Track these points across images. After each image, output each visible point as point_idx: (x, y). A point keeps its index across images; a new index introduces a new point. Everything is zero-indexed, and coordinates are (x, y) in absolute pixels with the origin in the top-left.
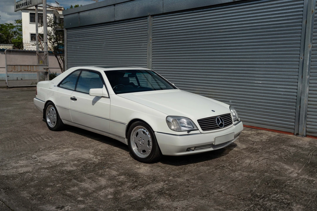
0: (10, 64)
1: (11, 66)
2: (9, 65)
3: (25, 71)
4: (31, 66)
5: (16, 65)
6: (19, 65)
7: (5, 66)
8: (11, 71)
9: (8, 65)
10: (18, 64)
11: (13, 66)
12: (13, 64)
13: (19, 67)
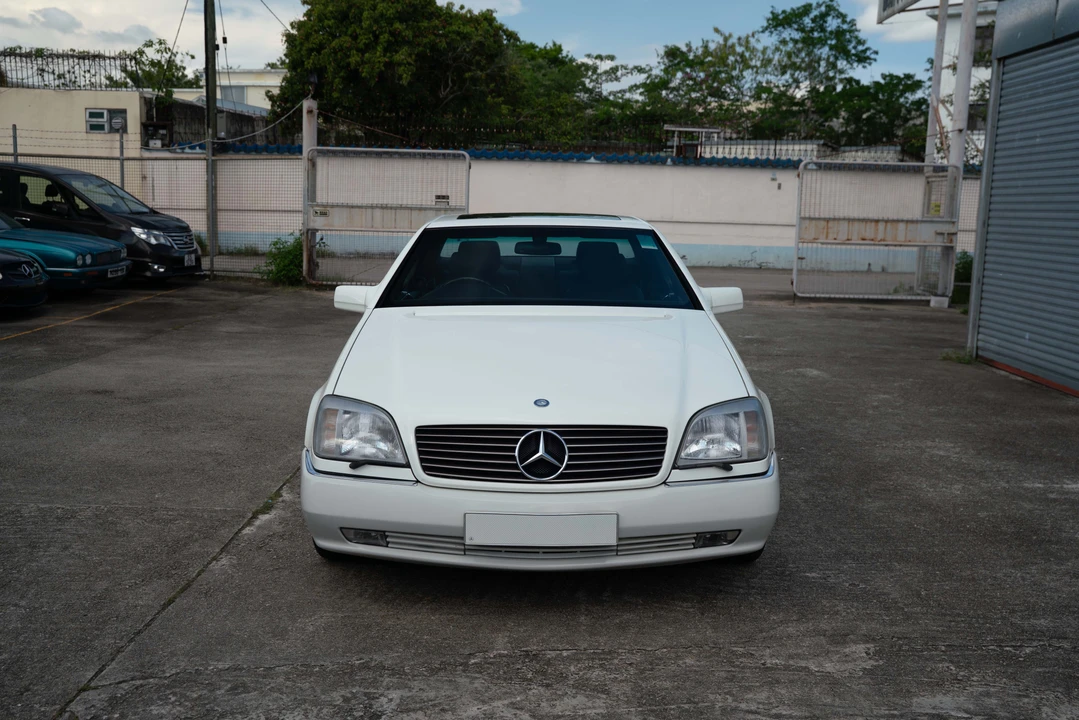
0: (812, 216)
1: (814, 222)
2: (811, 219)
3: (863, 239)
4: (887, 221)
5: (832, 216)
6: (844, 219)
7: (794, 220)
8: (815, 240)
9: (804, 218)
10: (842, 216)
11: (823, 223)
12: (822, 216)
13: (844, 225)
